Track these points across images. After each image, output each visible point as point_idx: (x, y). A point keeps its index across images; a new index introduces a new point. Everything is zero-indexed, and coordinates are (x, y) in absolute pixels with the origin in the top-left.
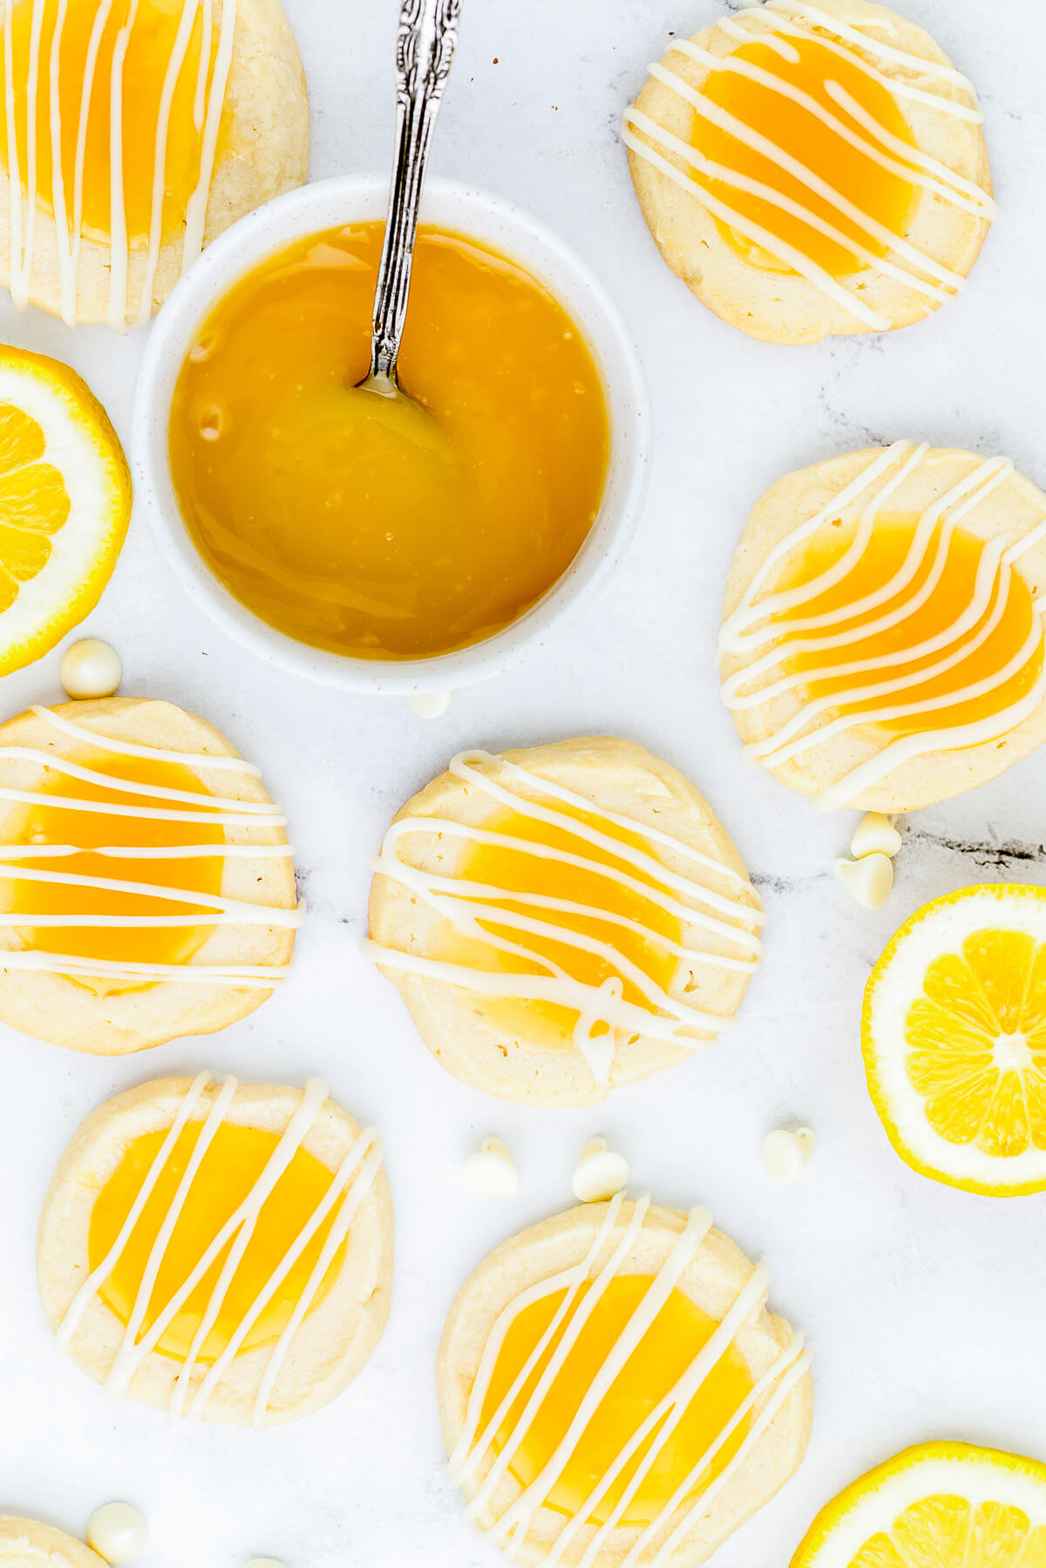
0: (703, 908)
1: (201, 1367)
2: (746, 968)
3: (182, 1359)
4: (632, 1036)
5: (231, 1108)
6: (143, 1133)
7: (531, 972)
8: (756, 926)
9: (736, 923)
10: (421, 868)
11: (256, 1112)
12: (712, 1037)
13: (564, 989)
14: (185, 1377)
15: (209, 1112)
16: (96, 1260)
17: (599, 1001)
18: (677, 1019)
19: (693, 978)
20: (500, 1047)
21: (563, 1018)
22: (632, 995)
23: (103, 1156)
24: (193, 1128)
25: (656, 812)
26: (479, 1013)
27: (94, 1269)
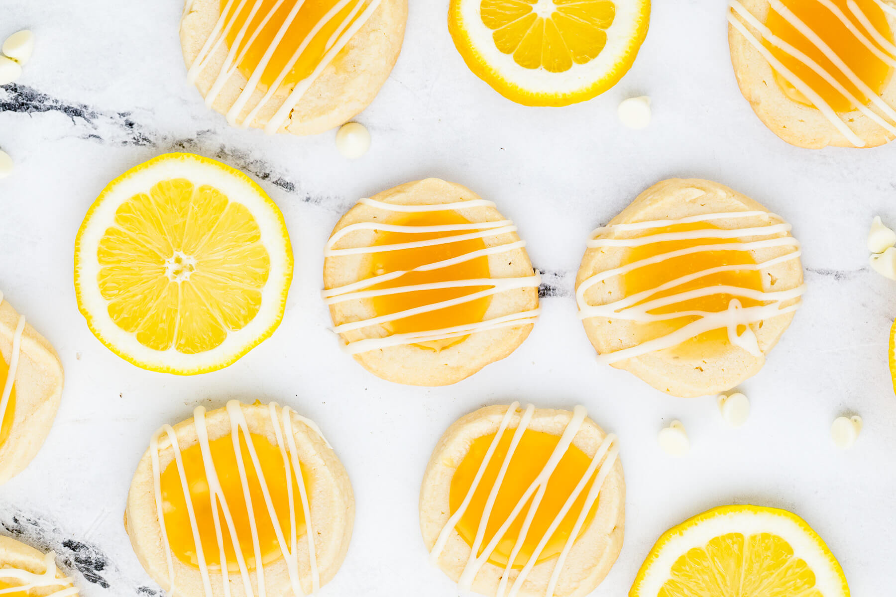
1: (515, 571)
2: (796, 255)
3: (504, 567)
4: (759, 323)
5: (530, 421)
6: (481, 435)
7: (690, 322)
8: (787, 231)
9: (776, 236)
11: (546, 423)
12: (799, 300)
13: (712, 320)
14: (505, 578)
15: (519, 423)
16: (454, 509)
17: (732, 316)
18: (776, 301)
19: (772, 276)
21: (720, 334)
22: (747, 303)
23: (457, 449)
24: (510, 432)
25: (703, 205)
26: (677, 358)
27: (453, 514)
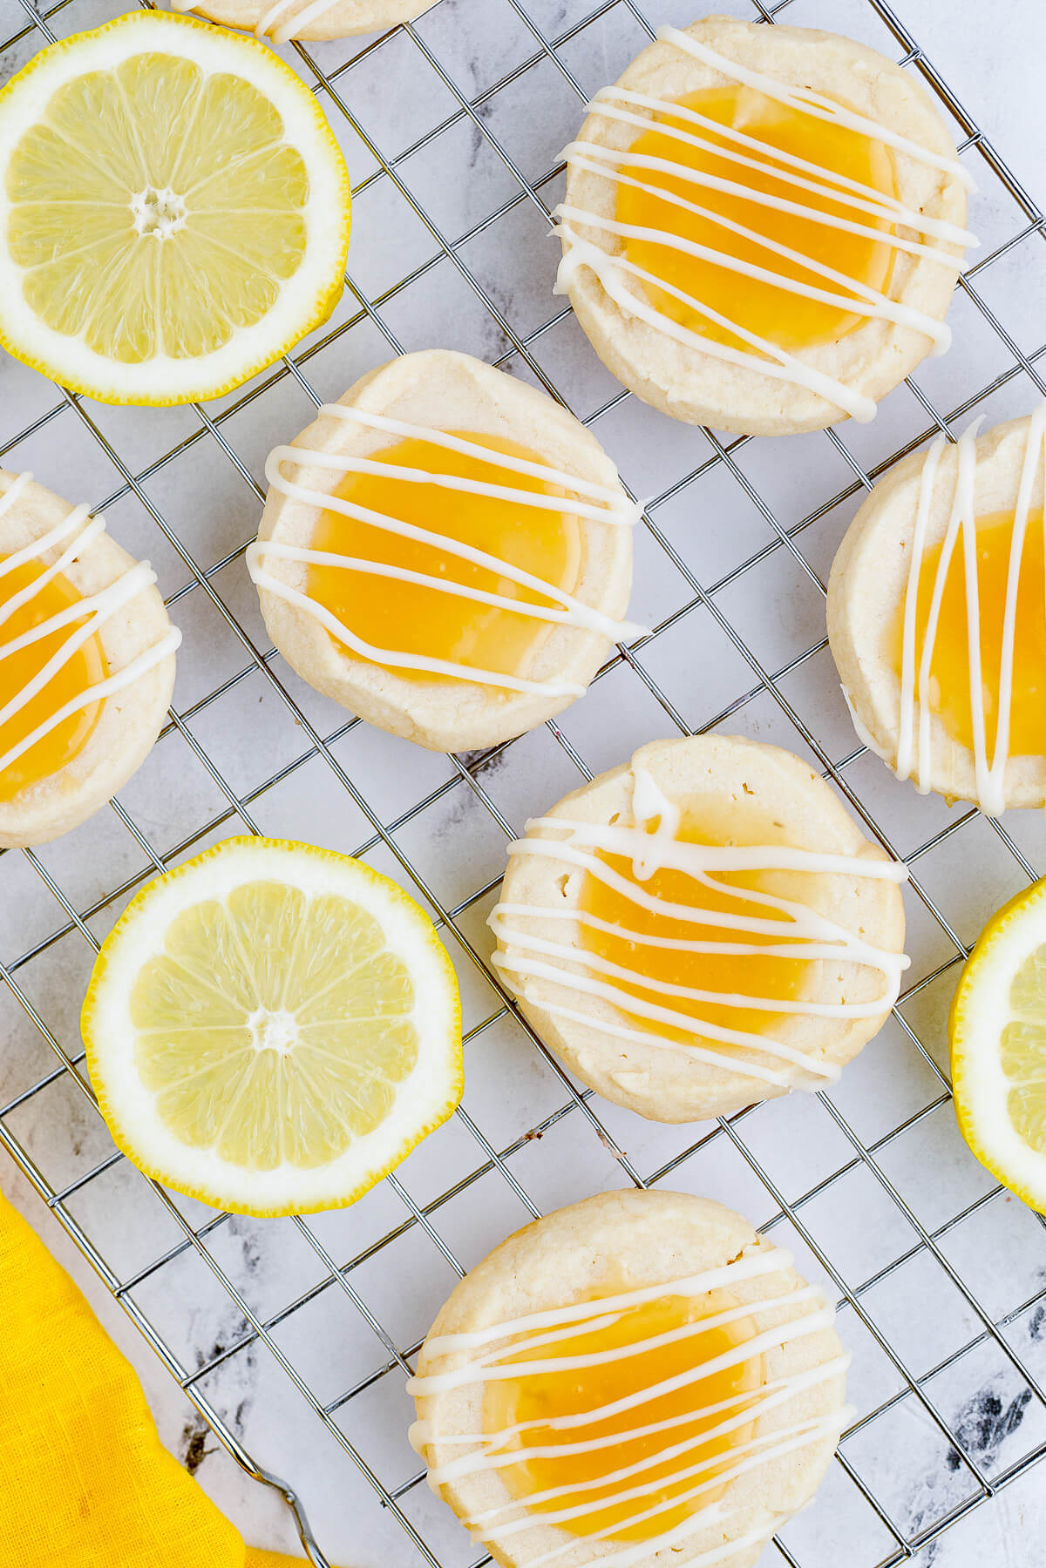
0: (562, 964)
4: (618, 822)
7: (730, 873)
10: (861, 967)
13: (693, 862)
17: (657, 853)
18: (576, 847)
19: (563, 891)
20: (751, 793)
21: (692, 833)
22: (622, 865)
25: (625, 1056)
26: (778, 825)
